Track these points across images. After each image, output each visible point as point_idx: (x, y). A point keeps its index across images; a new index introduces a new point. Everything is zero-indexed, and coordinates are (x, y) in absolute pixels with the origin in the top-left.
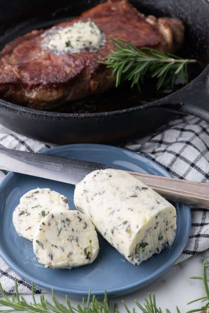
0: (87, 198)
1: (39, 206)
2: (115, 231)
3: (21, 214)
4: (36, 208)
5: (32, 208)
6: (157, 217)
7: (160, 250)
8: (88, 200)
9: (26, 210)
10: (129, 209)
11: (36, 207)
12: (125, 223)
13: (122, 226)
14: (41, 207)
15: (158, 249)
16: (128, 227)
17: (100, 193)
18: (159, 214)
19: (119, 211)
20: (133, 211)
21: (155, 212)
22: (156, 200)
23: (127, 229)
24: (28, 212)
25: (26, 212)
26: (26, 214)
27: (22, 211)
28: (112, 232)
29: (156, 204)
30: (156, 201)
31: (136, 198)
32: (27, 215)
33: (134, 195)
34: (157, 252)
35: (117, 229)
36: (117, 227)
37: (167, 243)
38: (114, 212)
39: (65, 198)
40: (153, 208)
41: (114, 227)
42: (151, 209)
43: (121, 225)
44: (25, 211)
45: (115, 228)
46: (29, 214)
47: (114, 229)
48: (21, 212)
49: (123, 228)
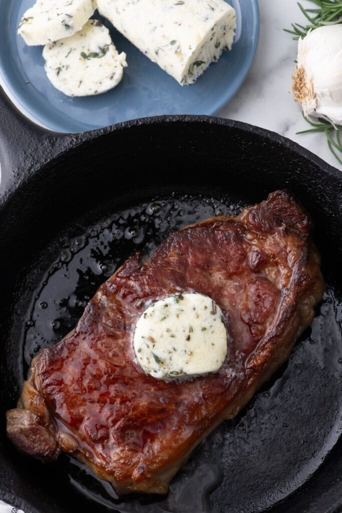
0: (117, 9)
1: (72, 50)
2: (160, 52)
3: (58, 73)
4: (70, 55)
5: (66, 57)
6: (212, 29)
7: (218, 57)
8: (118, 11)
9: (60, 64)
10: (176, 23)
11: (69, 53)
12: (173, 42)
13: (170, 46)
14: (75, 49)
15: (215, 57)
16: (178, 48)
17: (133, 2)
18: (215, 25)
19: (162, 26)
20: (181, 25)
21: (210, 24)
22: (208, 5)
23: (176, 51)
24: (65, 64)
25: (63, 66)
26: (64, 69)
27: (57, 69)
28: (157, 53)
29: (210, 11)
30: (209, 7)
31: (183, 5)
32: (67, 69)
33: (180, 2)
34: (214, 61)
35: (163, 50)
36: (163, 48)
37: (226, 47)
38: (156, 28)
39: (94, 21)
40: (207, 19)
41: (159, 48)
42: (204, 21)
43: (167, 45)
44: (61, 66)
45: (161, 49)
46: (67, 67)
47: (158, 50)
48: (58, 71)
49: (171, 49)
